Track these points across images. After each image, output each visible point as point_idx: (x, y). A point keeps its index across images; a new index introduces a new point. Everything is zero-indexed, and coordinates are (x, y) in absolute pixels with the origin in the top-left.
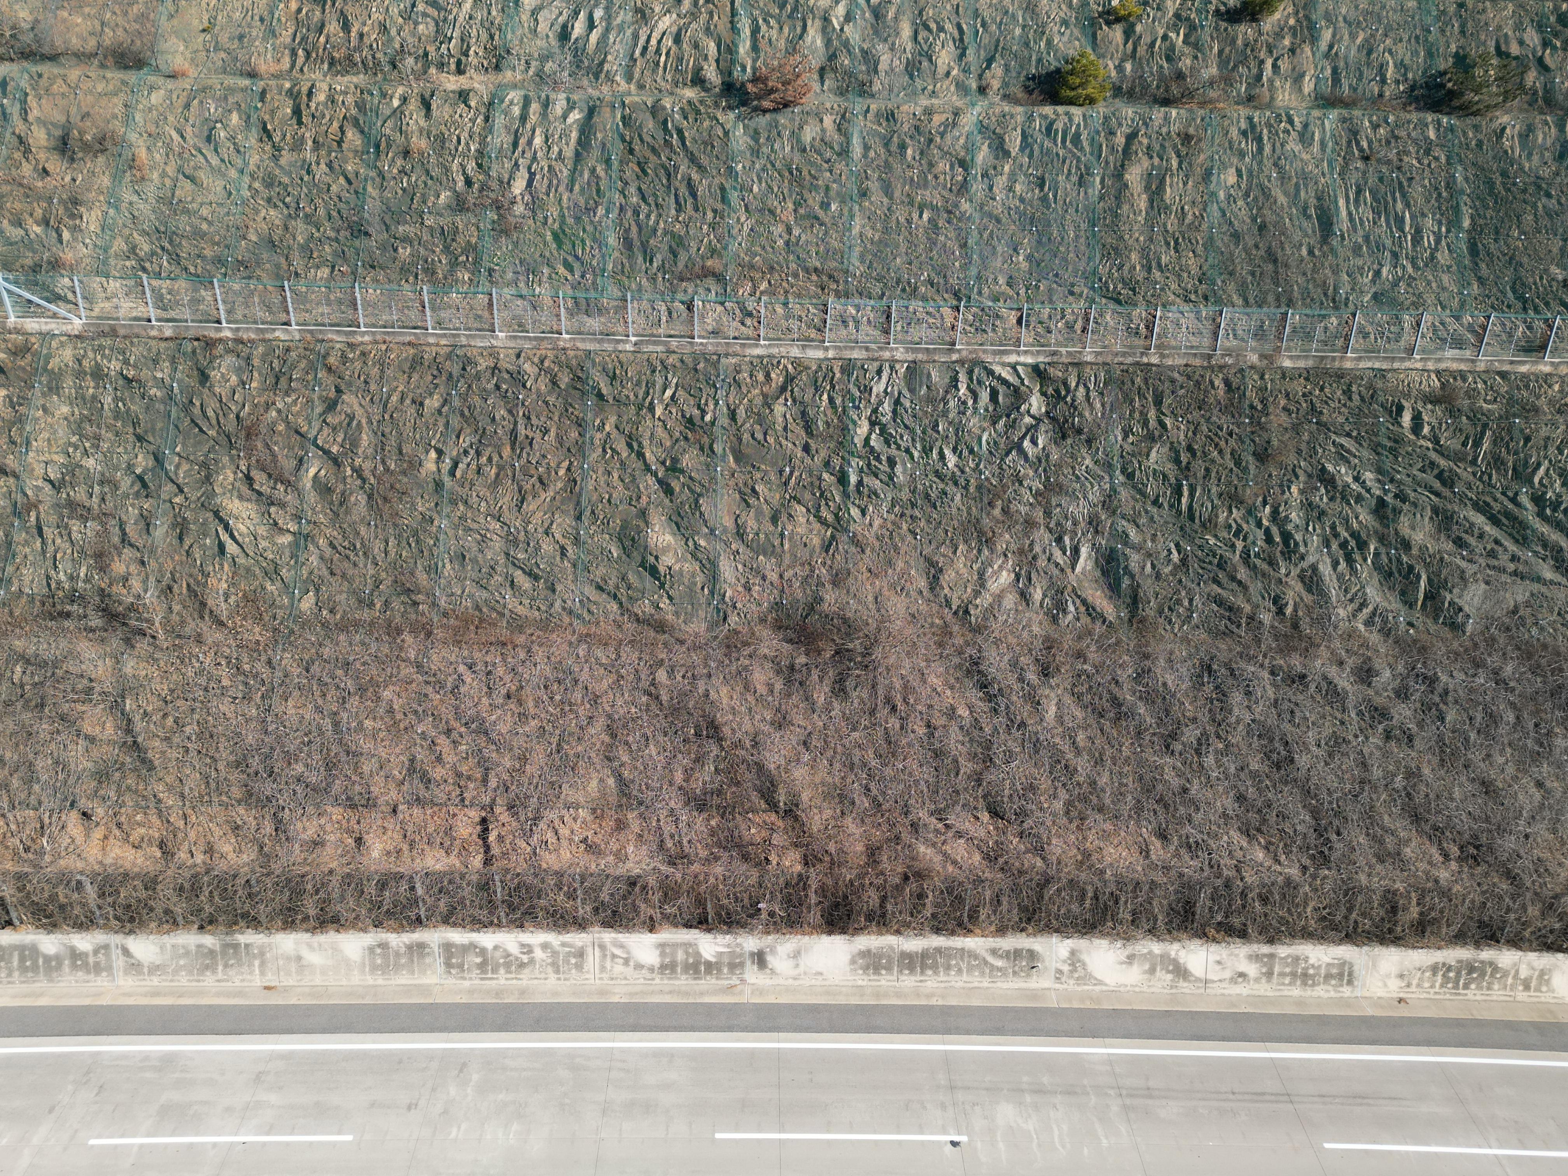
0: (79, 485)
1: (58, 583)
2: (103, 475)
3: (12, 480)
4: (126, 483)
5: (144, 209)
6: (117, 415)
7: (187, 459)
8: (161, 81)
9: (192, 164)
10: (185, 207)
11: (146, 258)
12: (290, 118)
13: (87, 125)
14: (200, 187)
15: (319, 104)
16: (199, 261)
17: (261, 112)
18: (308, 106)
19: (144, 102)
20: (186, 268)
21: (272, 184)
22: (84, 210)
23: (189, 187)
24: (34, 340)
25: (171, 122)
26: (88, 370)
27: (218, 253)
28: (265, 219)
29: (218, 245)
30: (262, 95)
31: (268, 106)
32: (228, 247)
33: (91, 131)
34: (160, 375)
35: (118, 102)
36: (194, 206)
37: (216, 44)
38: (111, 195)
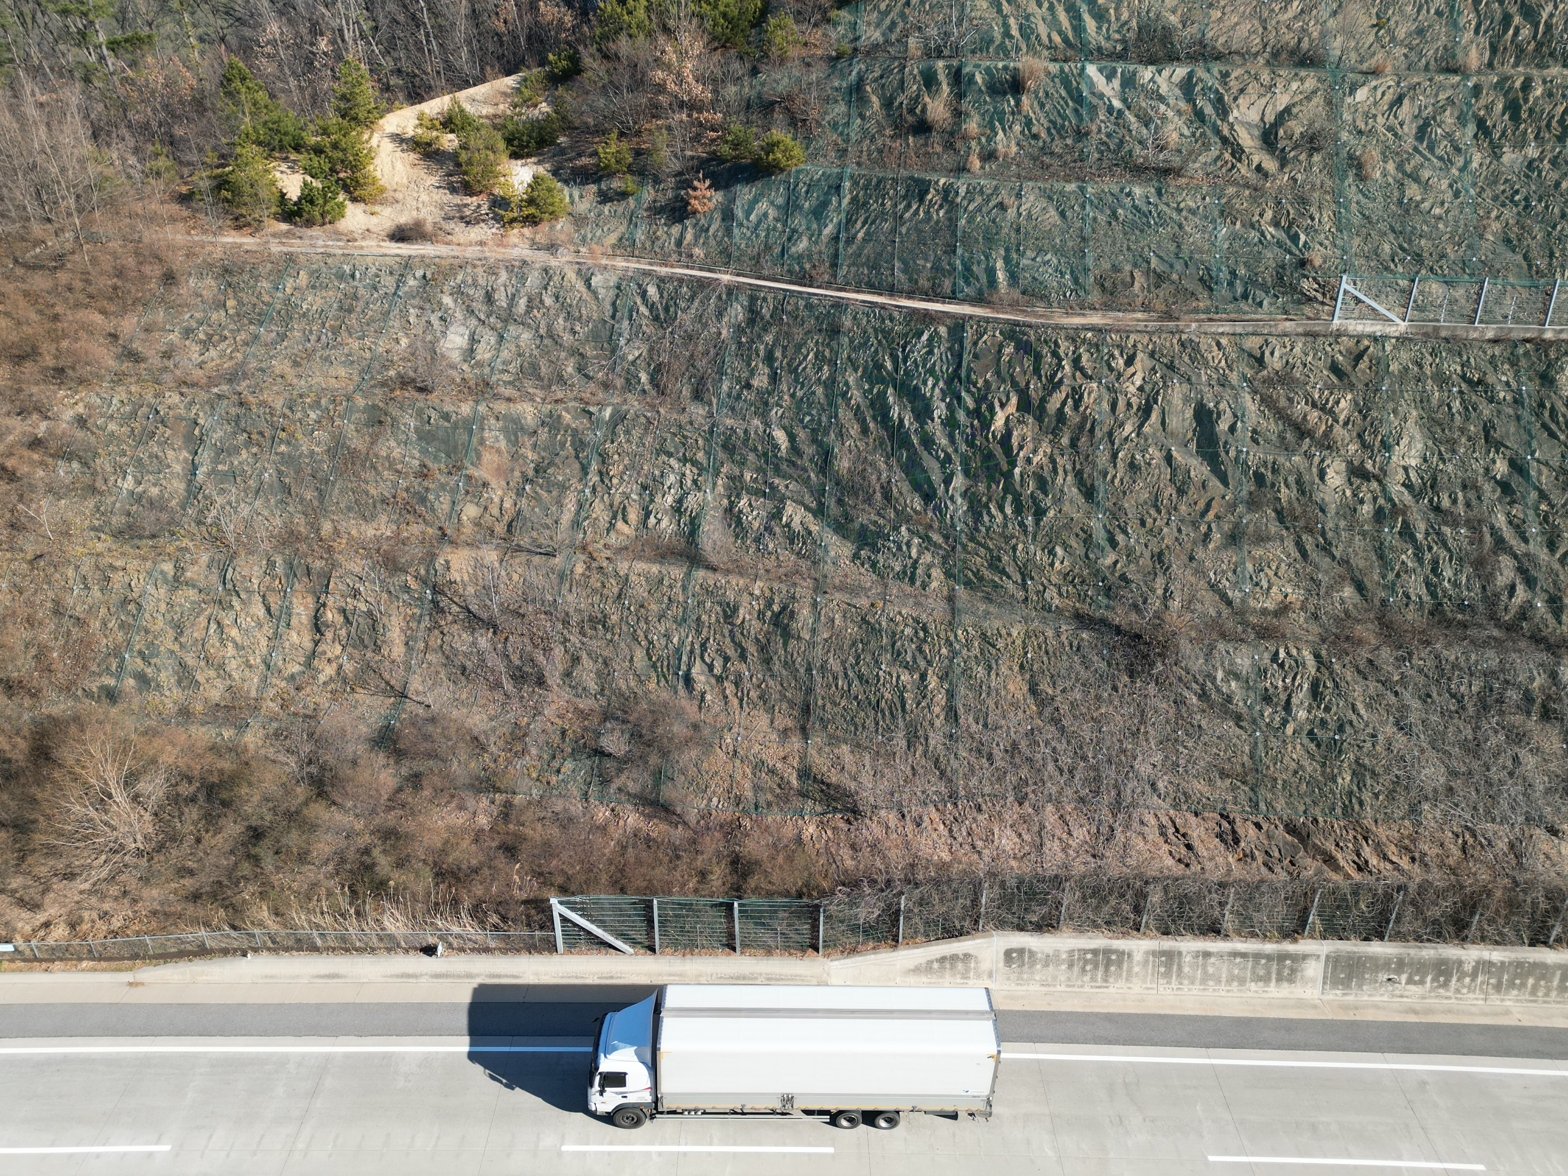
0: (1442, 489)
1: (1444, 591)
2: (1463, 481)
3: (1374, 485)
4: (1487, 487)
5: (1375, 208)
6: (1467, 419)
7: (1547, 464)
8: (1361, 78)
9: (1413, 162)
10: (1417, 206)
11: (1388, 258)
12: (1503, 114)
13: (1292, 123)
14: (1426, 186)
15: (1537, 99)
16: (1444, 261)
17: (1475, 108)
18: (1526, 101)
19: (1349, 100)
20: (1431, 269)
21: (1495, 182)
22: (1313, 210)
23: (1415, 186)
24: (1366, 342)
25: (1380, 120)
26: (1429, 373)
27: (1461, 253)
28: (1498, 218)
29: (1459, 245)
30: (1477, 90)
31: (1482, 102)
32: (1469, 247)
33: (1298, 130)
34: (1504, 378)
35: (1319, 100)
36: (1426, 205)
37: (1393, 39)
38: (1337, 195)
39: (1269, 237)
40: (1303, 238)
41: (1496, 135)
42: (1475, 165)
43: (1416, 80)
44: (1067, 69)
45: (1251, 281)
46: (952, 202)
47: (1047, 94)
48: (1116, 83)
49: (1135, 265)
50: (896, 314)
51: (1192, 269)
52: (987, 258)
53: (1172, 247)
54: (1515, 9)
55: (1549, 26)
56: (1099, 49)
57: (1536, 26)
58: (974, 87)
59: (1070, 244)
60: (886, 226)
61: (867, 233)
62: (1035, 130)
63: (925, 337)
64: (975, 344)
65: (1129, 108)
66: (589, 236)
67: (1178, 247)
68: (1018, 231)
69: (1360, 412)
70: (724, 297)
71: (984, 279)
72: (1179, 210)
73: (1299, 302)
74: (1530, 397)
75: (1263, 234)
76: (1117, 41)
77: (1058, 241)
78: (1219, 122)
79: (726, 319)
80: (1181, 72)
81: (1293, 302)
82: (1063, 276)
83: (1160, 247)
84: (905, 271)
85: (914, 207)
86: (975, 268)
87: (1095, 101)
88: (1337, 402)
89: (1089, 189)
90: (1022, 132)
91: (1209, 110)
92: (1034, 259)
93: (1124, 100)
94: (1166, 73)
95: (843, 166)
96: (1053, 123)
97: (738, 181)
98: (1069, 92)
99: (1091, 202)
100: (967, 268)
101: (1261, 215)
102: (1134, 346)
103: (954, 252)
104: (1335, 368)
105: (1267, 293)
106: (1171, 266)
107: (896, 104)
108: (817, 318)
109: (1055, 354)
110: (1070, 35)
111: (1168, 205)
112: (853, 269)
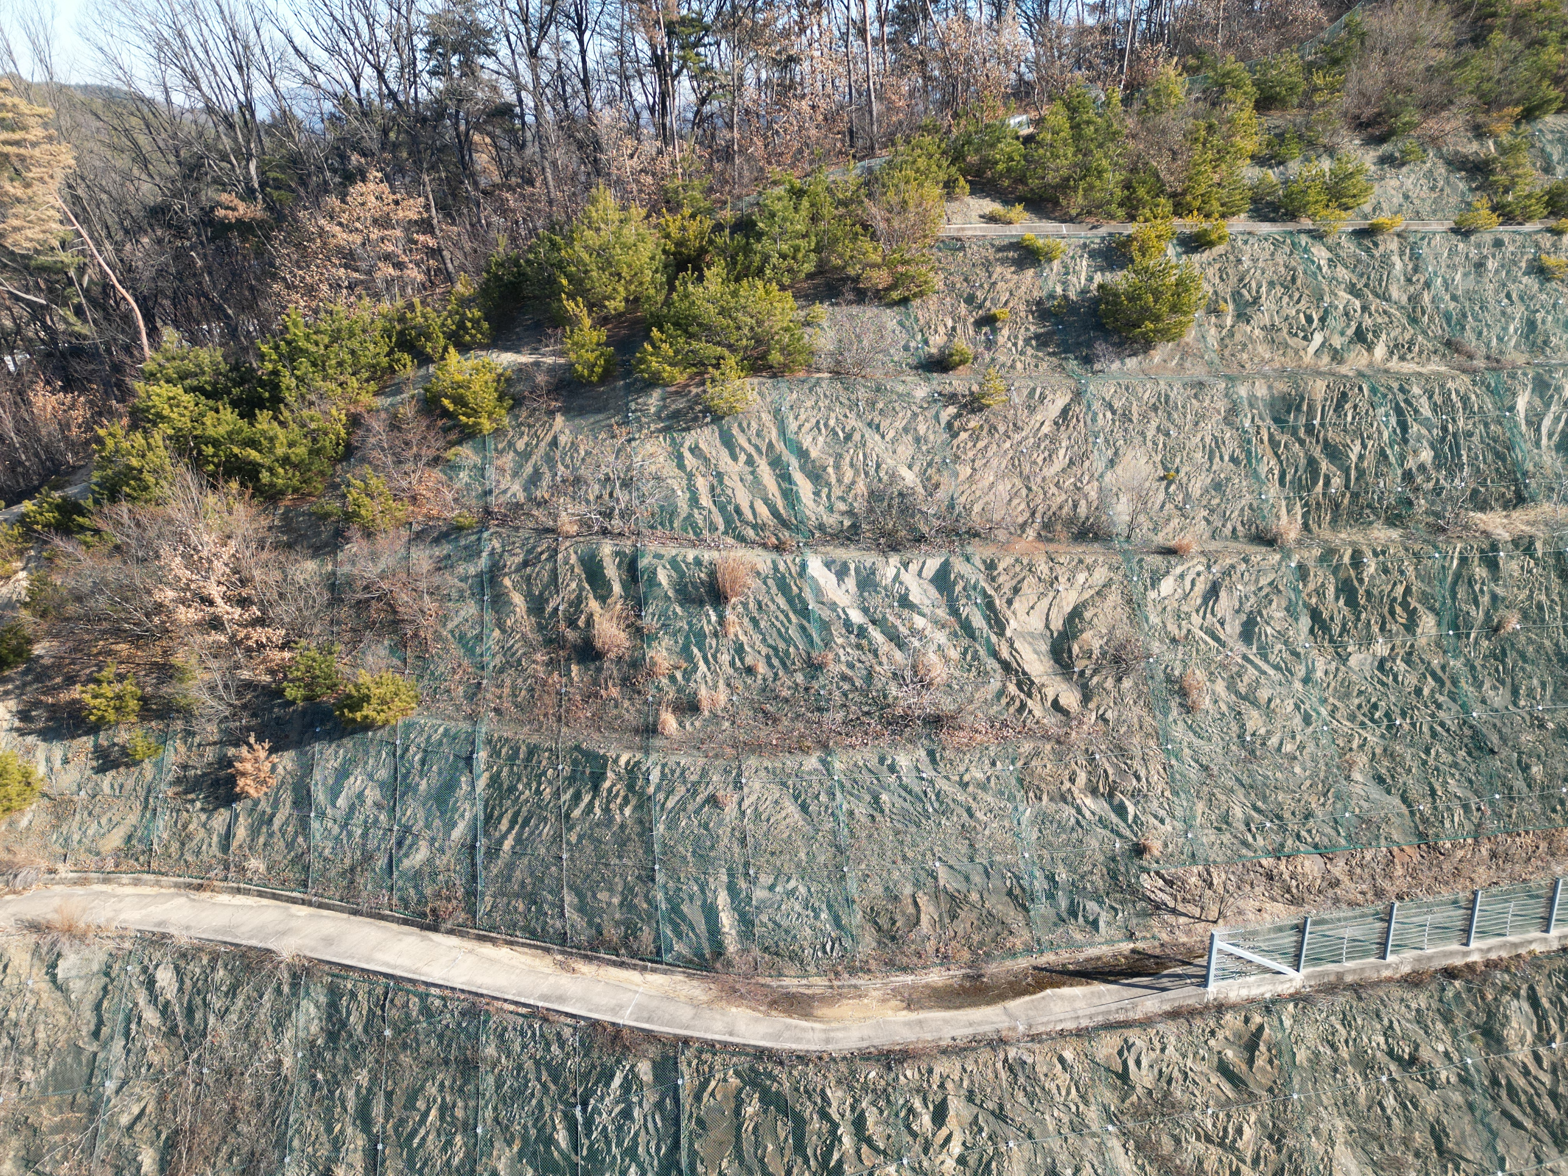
5: (1213, 752)
6: (1408, 1122)
8: (1161, 561)
9: (1246, 679)
10: (1264, 744)
11: (1242, 827)
12: (1337, 598)
13: (1087, 635)
14: (1268, 711)
15: (1372, 577)
16: (1311, 823)
17: (1304, 595)
18: (1361, 581)
19: (1152, 595)
20: (1298, 836)
21: (1347, 695)
22: (1137, 764)
23: (1255, 713)
24: (1257, 1019)
25: (1196, 620)
26: (1346, 1056)
27: (1329, 808)
28: (1361, 747)
29: (1325, 795)
30: (1302, 572)
31: (1311, 586)
32: (1338, 797)
33: (1096, 645)
34: (1441, 1048)
35: (1114, 597)
36: (1274, 741)
37: (1187, 496)
38: (1163, 737)
39: (1088, 814)
40: (1131, 809)
41: (1336, 629)
42: (1319, 674)
43: (1228, 561)
44: (782, 567)
45: (1075, 888)
46: (642, 794)
47: (760, 607)
48: (851, 583)
49: (917, 884)
50: (567, 1032)
51: (995, 882)
52: (703, 891)
53: (963, 848)
54: (1319, 449)
55: (1361, 473)
56: (821, 527)
57: (1347, 472)
58: (657, 591)
59: (822, 859)
60: (547, 830)
61: (518, 840)
62: (749, 660)
63: (617, 1082)
64: (698, 1098)
65: (874, 622)
66: (76, 837)
67: (971, 846)
68: (743, 842)
69: (1270, 1137)
70: (286, 989)
71: (702, 927)
72: (964, 785)
73: (1144, 914)
74: (1478, 1071)
75: (1079, 811)
76: (843, 514)
77: (802, 855)
78: (994, 639)
79: (290, 1034)
80: (933, 565)
81: (1138, 915)
82: (817, 917)
83: (946, 849)
84: (581, 909)
85: (587, 798)
86: (685, 908)
87: (826, 614)
88: (1239, 1131)
89: (837, 765)
90: (732, 664)
91: (978, 621)
92: (771, 888)
93: (865, 611)
94: (914, 567)
95: (473, 718)
96: (775, 649)
97: (317, 738)
98: (790, 601)
99: (842, 786)
100: (675, 909)
101: (1072, 780)
102: (942, 1086)
103: (653, 880)
104: (1224, 1069)
105: (1101, 903)
106: (967, 879)
107: (549, 609)
108: (441, 1037)
109: (824, 1115)
110: (780, 504)
111: (948, 778)
112: (502, 901)
